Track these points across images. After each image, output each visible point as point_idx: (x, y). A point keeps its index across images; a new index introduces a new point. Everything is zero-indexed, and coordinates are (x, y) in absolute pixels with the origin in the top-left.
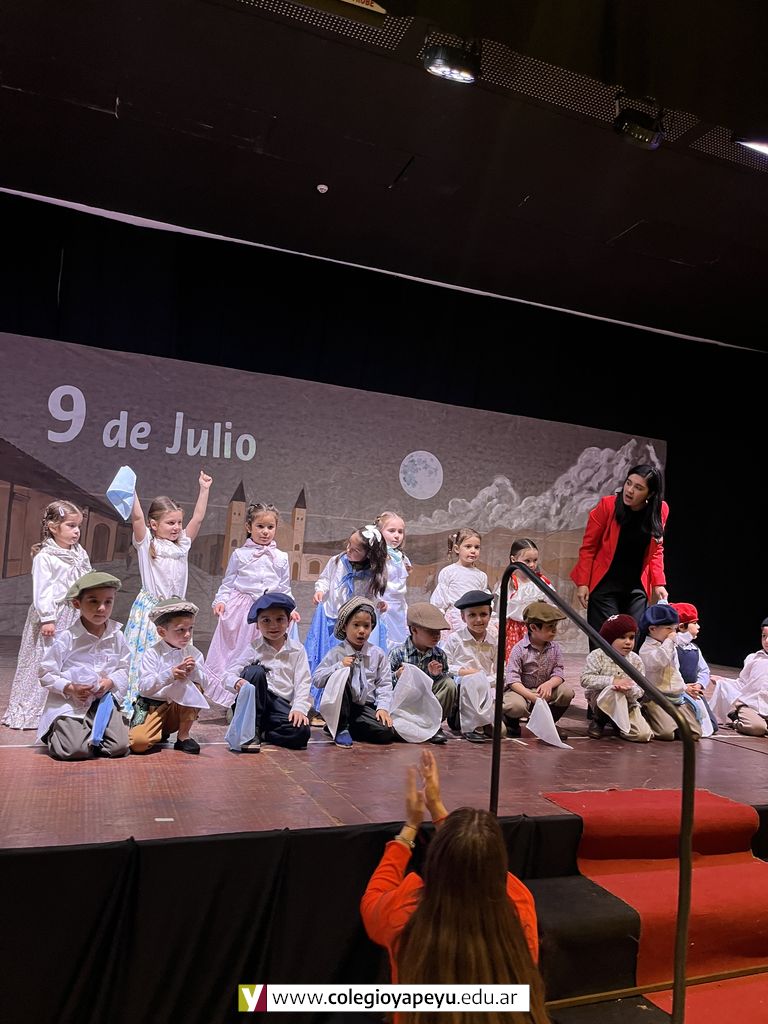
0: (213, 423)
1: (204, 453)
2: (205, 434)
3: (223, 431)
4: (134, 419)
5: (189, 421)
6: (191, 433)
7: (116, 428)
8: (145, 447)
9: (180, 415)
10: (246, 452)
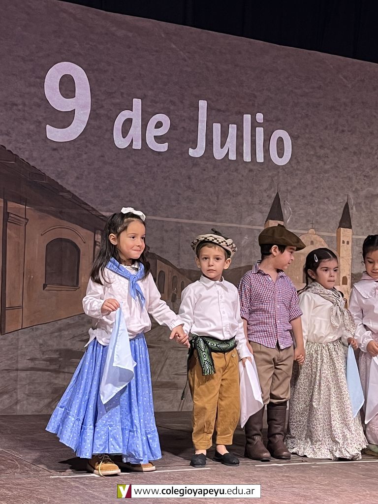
0: (241, 114)
1: (233, 157)
2: (233, 129)
3: (254, 125)
4: (150, 110)
5: (214, 112)
6: (217, 127)
7: (128, 122)
8: (163, 147)
9: (203, 104)
10: (281, 154)
